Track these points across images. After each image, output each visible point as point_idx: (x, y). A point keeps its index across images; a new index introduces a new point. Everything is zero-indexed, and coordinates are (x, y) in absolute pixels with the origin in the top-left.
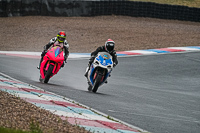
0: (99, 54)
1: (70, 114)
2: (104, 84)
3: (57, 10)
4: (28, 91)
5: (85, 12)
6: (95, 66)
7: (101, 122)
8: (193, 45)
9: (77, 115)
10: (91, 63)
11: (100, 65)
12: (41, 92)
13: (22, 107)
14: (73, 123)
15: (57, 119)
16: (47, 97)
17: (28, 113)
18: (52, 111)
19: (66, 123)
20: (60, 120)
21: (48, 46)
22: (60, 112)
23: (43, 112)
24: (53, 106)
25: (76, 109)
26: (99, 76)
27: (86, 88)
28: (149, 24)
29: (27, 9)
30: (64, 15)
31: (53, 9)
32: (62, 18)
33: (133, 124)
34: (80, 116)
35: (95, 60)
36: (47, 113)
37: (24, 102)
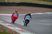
0: (27, 16)
1: (13, 28)
2: (28, 24)
3: (10, 4)
4: (3, 23)
6: (26, 19)
7: (20, 30)
8: (41, 13)
9: (14, 28)
10: (25, 18)
11: (27, 19)
16: (7, 24)
17: (3, 28)
18: (8, 27)
19: (12, 30)
20: (10, 30)
21: (13, 14)
26: (27, 22)
27: (23, 24)
29: (3, 4)
30: (11, 6)
34: (15, 29)
35: (26, 18)
36: (7, 28)
37: (2, 25)
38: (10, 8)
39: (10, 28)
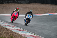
0: (28, 14)
5: (27, 2)
9: (25, 34)
12: (14, 26)
13: (8, 31)
14: (24, 36)
15: (18, 35)
17: (10, 33)
18: (17, 32)
19: (21, 36)
20: (20, 35)
22: (20, 33)
23: (14, 33)
24: (17, 31)
25: (24, 32)
28: (46, 6)
31: (17, 1)
32: (20, 4)
33: (42, 36)
35: (27, 16)
37: (8, 30)
38: (19, 6)
39: (19, 33)
